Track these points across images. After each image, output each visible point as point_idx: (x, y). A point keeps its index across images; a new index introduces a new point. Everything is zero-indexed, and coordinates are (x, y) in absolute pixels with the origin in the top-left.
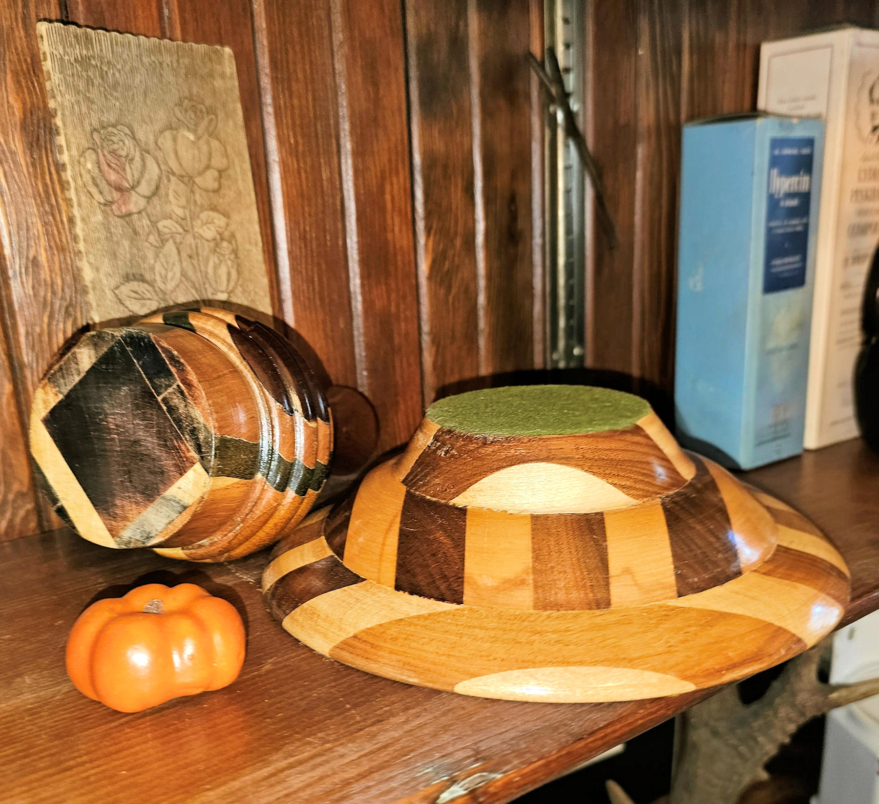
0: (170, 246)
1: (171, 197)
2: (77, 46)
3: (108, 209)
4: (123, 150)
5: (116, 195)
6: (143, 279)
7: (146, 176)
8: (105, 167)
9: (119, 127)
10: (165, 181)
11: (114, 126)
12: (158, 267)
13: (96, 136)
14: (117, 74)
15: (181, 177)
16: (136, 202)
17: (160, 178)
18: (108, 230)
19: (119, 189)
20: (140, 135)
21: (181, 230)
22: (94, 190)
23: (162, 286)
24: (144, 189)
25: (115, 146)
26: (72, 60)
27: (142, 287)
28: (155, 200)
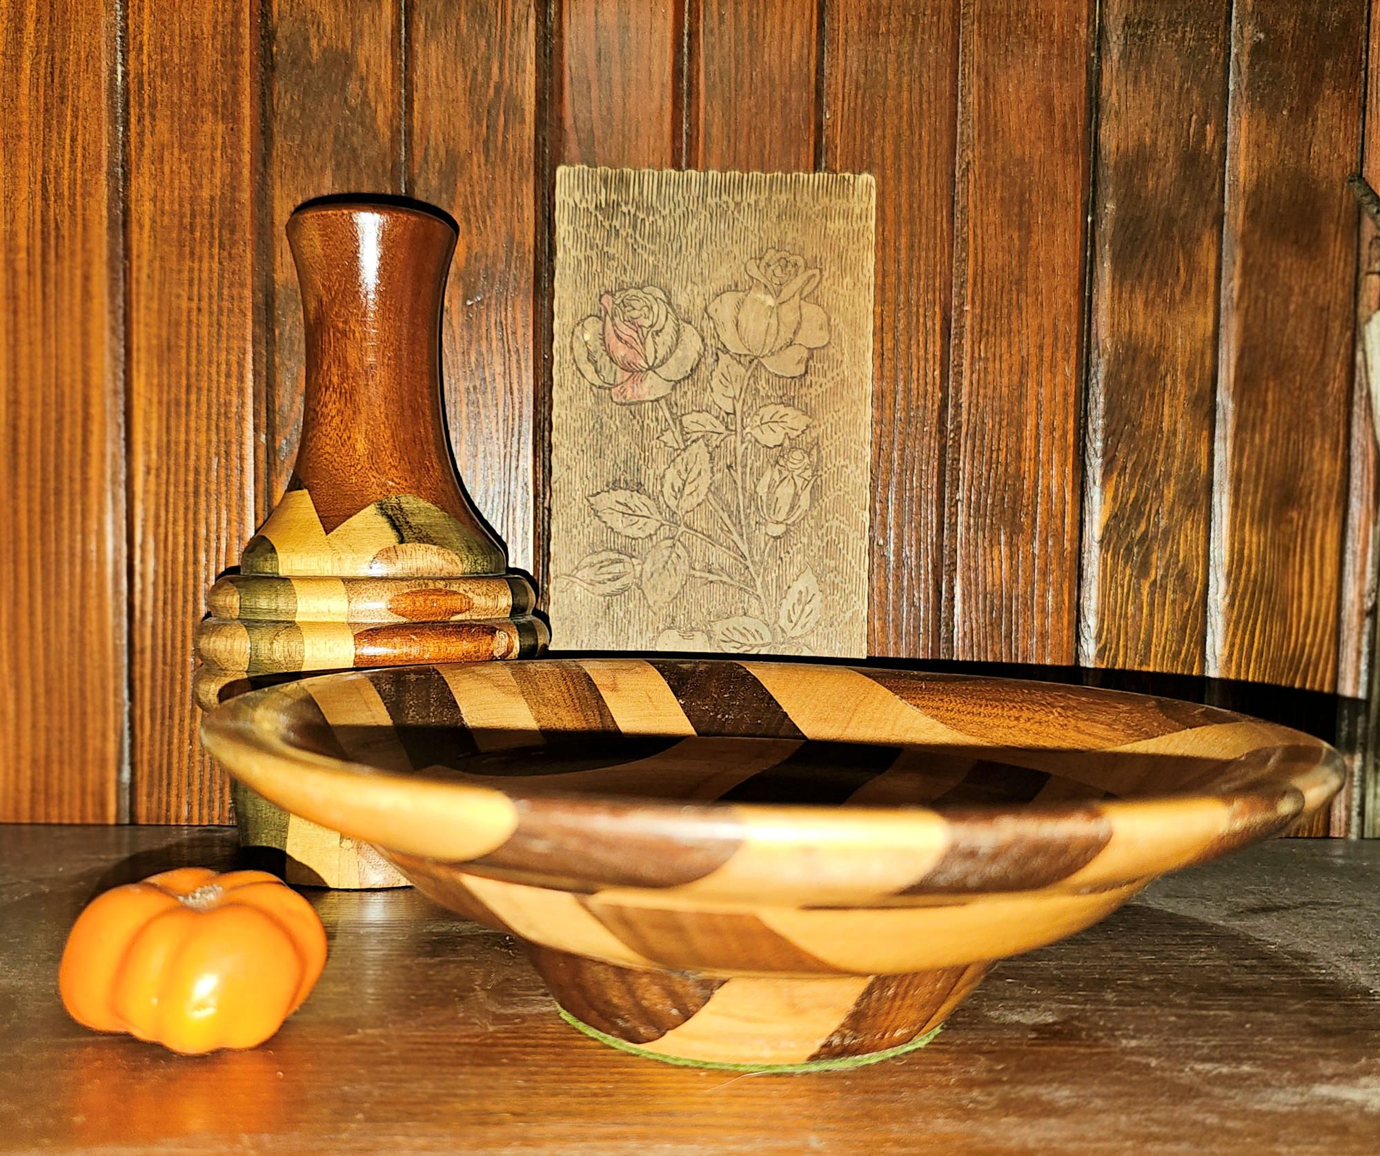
0: (699, 449)
1: (715, 383)
2: (603, 191)
3: (603, 393)
4: (646, 317)
5: (621, 376)
6: (639, 487)
7: (679, 353)
8: (612, 339)
9: (645, 290)
10: (710, 360)
11: (640, 288)
12: (671, 475)
13: (607, 300)
14: (660, 222)
15: (738, 358)
16: (651, 387)
17: (701, 356)
18: (599, 419)
19: (628, 368)
20: (681, 299)
21: (722, 429)
22: (588, 369)
23: (672, 503)
24: (673, 370)
25: (635, 314)
26: (592, 208)
27: (636, 500)
28: (686, 386)
